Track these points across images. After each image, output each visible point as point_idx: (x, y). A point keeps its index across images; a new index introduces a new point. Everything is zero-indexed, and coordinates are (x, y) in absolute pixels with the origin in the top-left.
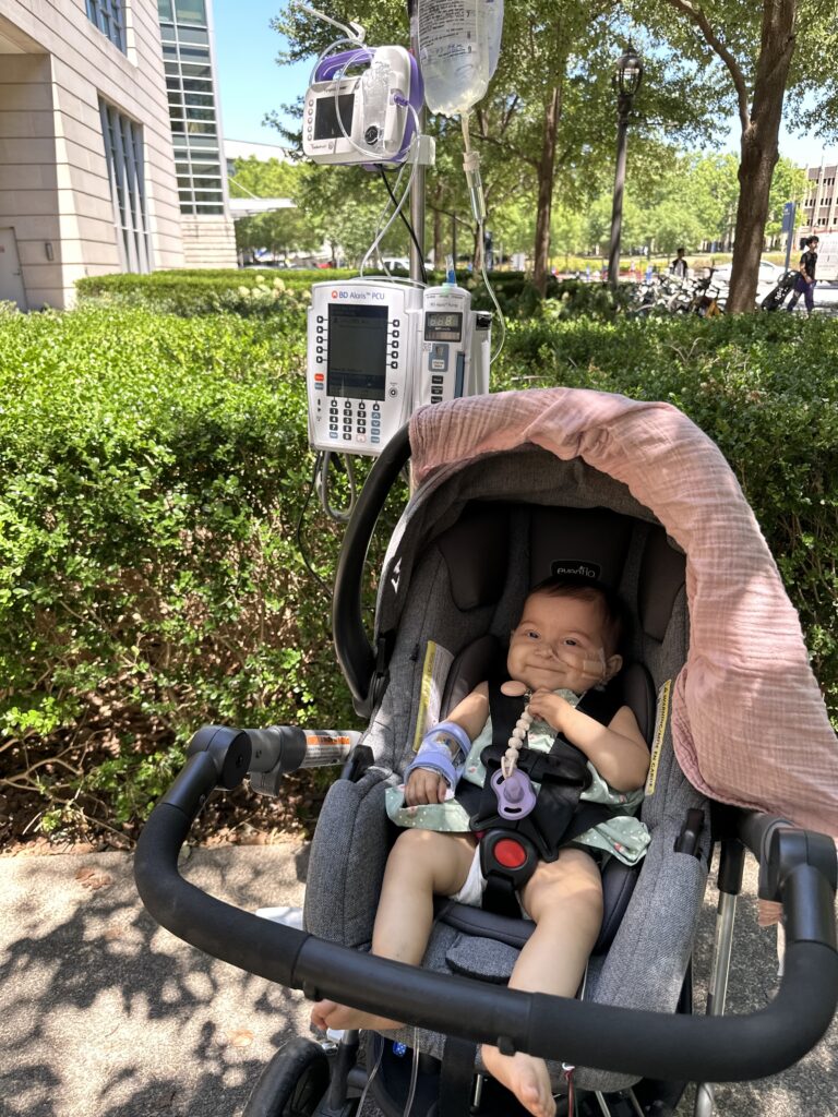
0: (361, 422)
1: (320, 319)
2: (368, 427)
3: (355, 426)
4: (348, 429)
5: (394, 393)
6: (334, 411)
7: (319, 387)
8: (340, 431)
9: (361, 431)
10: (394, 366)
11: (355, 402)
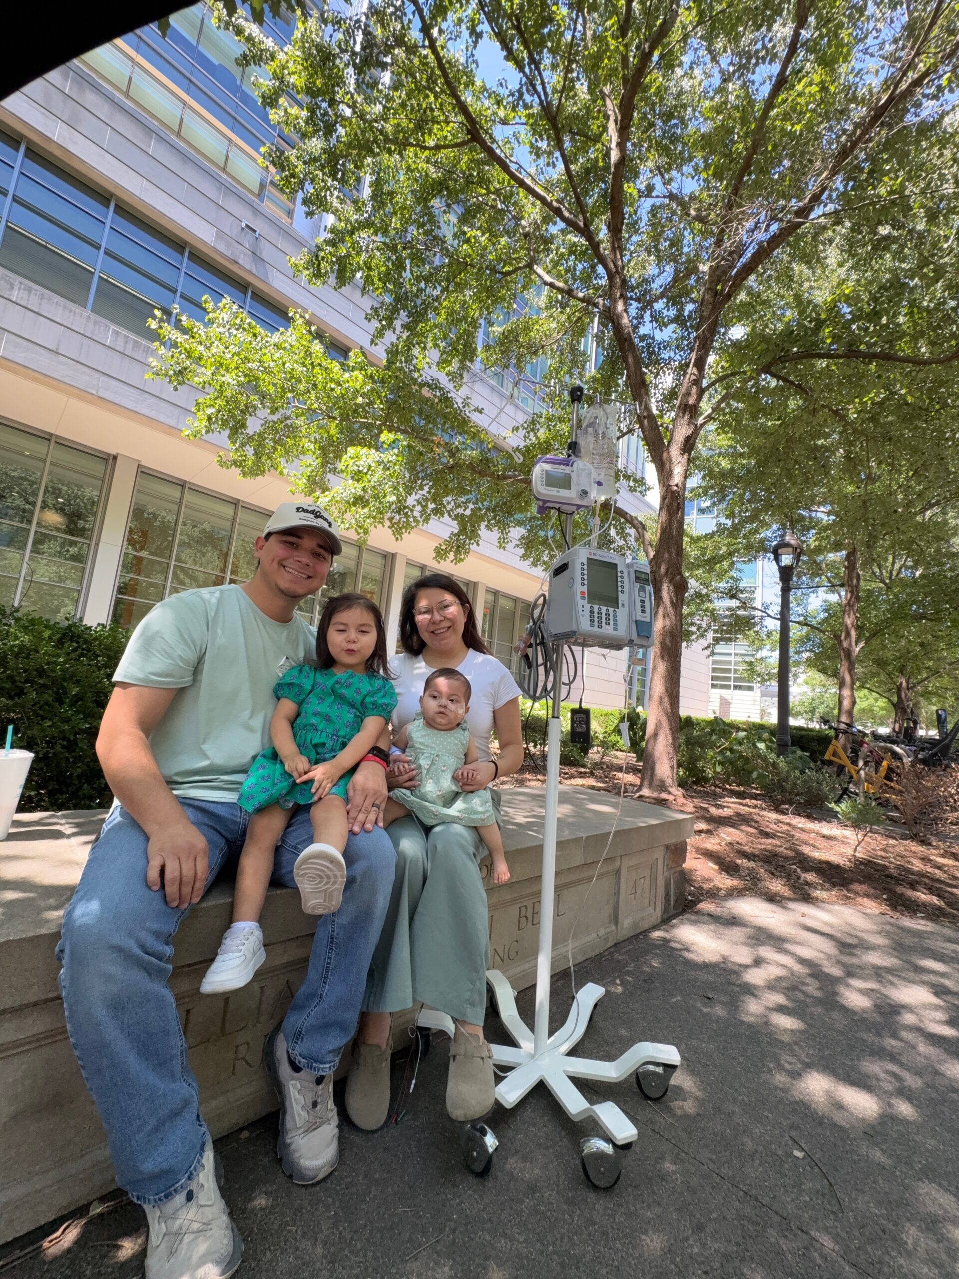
0: (608, 619)
1: (583, 564)
2: (611, 622)
3: (604, 621)
4: (600, 622)
5: (623, 605)
6: (592, 612)
7: (583, 598)
8: (596, 624)
9: (608, 624)
10: (622, 592)
11: (604, 609)
